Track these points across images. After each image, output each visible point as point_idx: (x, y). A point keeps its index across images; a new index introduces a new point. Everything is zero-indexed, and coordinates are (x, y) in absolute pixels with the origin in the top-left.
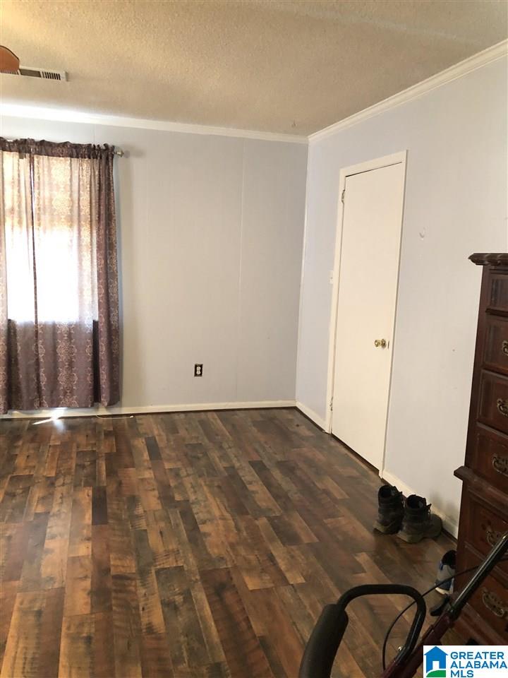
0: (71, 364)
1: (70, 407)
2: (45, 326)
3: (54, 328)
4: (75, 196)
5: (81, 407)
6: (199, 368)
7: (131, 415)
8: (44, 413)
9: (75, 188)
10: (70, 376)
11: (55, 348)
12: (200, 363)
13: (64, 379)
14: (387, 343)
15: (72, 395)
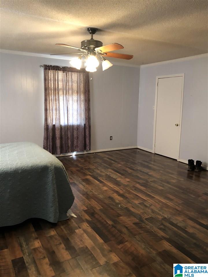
0: (78, 138)
1: (77, 151)
2: (70, 126)
3: (73, 126)
4: (79, 84)
5: (81, 151)
6: (111, 137)
7: (94, 153)
8: (71, 154)
9: (79, 82)
10: (77, 142)
11: (73, 133)
12: (112, 136)
13: (76, 143)
14: (179, 125)
15: (78, 148)
